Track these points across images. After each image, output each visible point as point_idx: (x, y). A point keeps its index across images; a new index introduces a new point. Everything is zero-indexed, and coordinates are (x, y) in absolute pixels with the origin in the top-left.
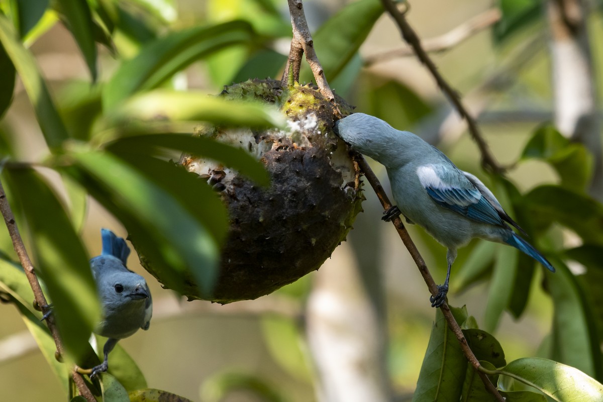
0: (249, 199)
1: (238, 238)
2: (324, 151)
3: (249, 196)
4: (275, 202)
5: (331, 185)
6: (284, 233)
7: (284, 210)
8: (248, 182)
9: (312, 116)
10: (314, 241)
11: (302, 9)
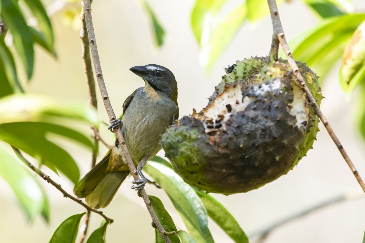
0: (234, 134)
1: (228, 157)
2: (284, 103)
3: (234, 131)
4: (251, 135)
5: (288, 124)
6: (257, 154)
7: (257, 140)
8: (235, 123)
9: (278, 81)
10: (277, 158)
11: (278, 15)
